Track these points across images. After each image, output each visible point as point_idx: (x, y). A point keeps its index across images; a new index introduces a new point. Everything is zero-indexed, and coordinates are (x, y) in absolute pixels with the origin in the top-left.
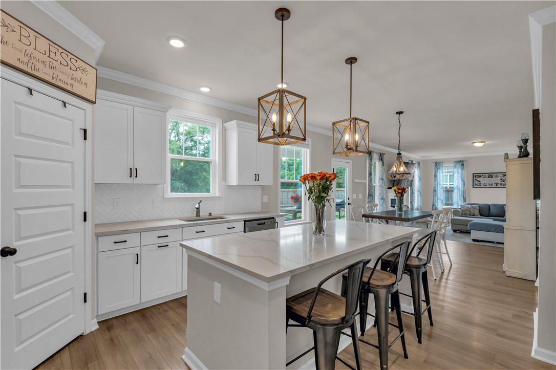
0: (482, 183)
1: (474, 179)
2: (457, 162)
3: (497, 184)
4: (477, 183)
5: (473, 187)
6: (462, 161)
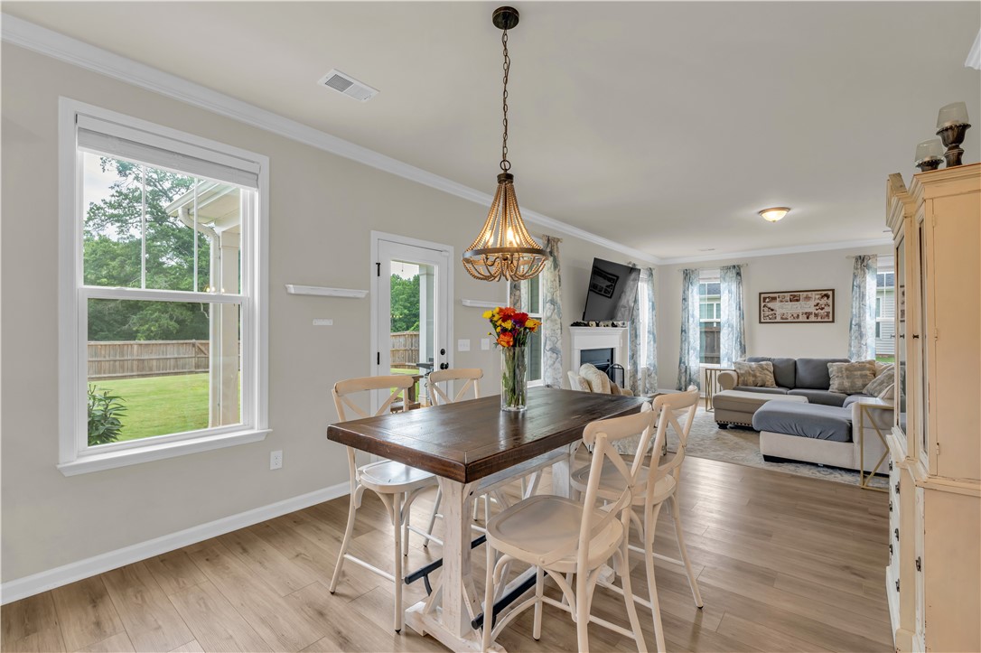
0: (777, 313)
1: (763, 304)
2: (728, 268)
3: (808, 315)
4: (767, 313)
5: (760, 322)
6: (738, 266)
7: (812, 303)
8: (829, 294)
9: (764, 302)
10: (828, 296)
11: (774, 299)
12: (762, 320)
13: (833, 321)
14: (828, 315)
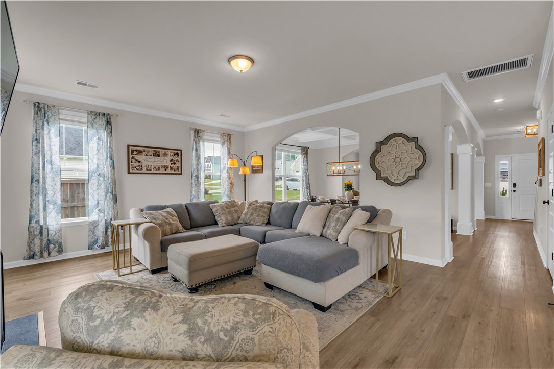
0: (143, 165)
1: (131, 156)
2: (97, 115)
3: (166, 168)
4: (135, 165)
5: (129, 173)
6: (107, 114)
7: (168, 159)
8: (178, 153)
9: (132, 154)
12: (131, 171)
13: (181, 174)
14: (178, 169)
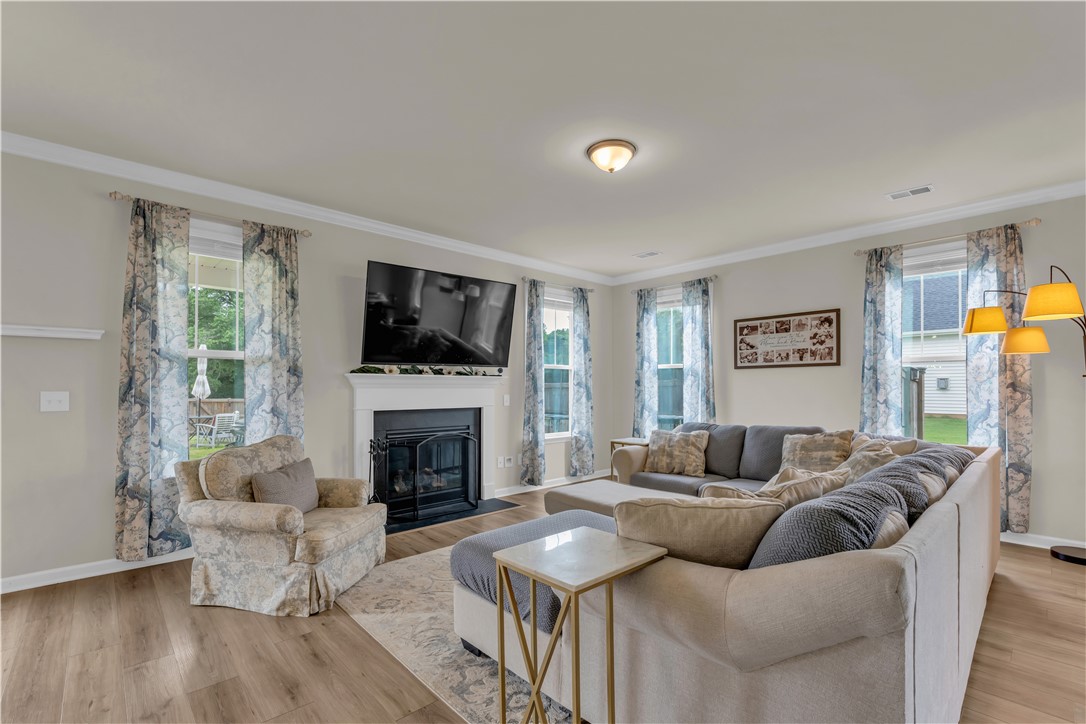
0: (759, 351)
1: (739, 338)
2: (692, 284)
3: (801, 353)
4: (746, 352)
5: (736, 367)
6: (704, 279)
7: (807, 333)
8: (831, 318)
9: (741, 335)
10: (829, 321)
11: (754, 329)
12: (739, 364)
13: (838, 363)
14: (830, 353)
